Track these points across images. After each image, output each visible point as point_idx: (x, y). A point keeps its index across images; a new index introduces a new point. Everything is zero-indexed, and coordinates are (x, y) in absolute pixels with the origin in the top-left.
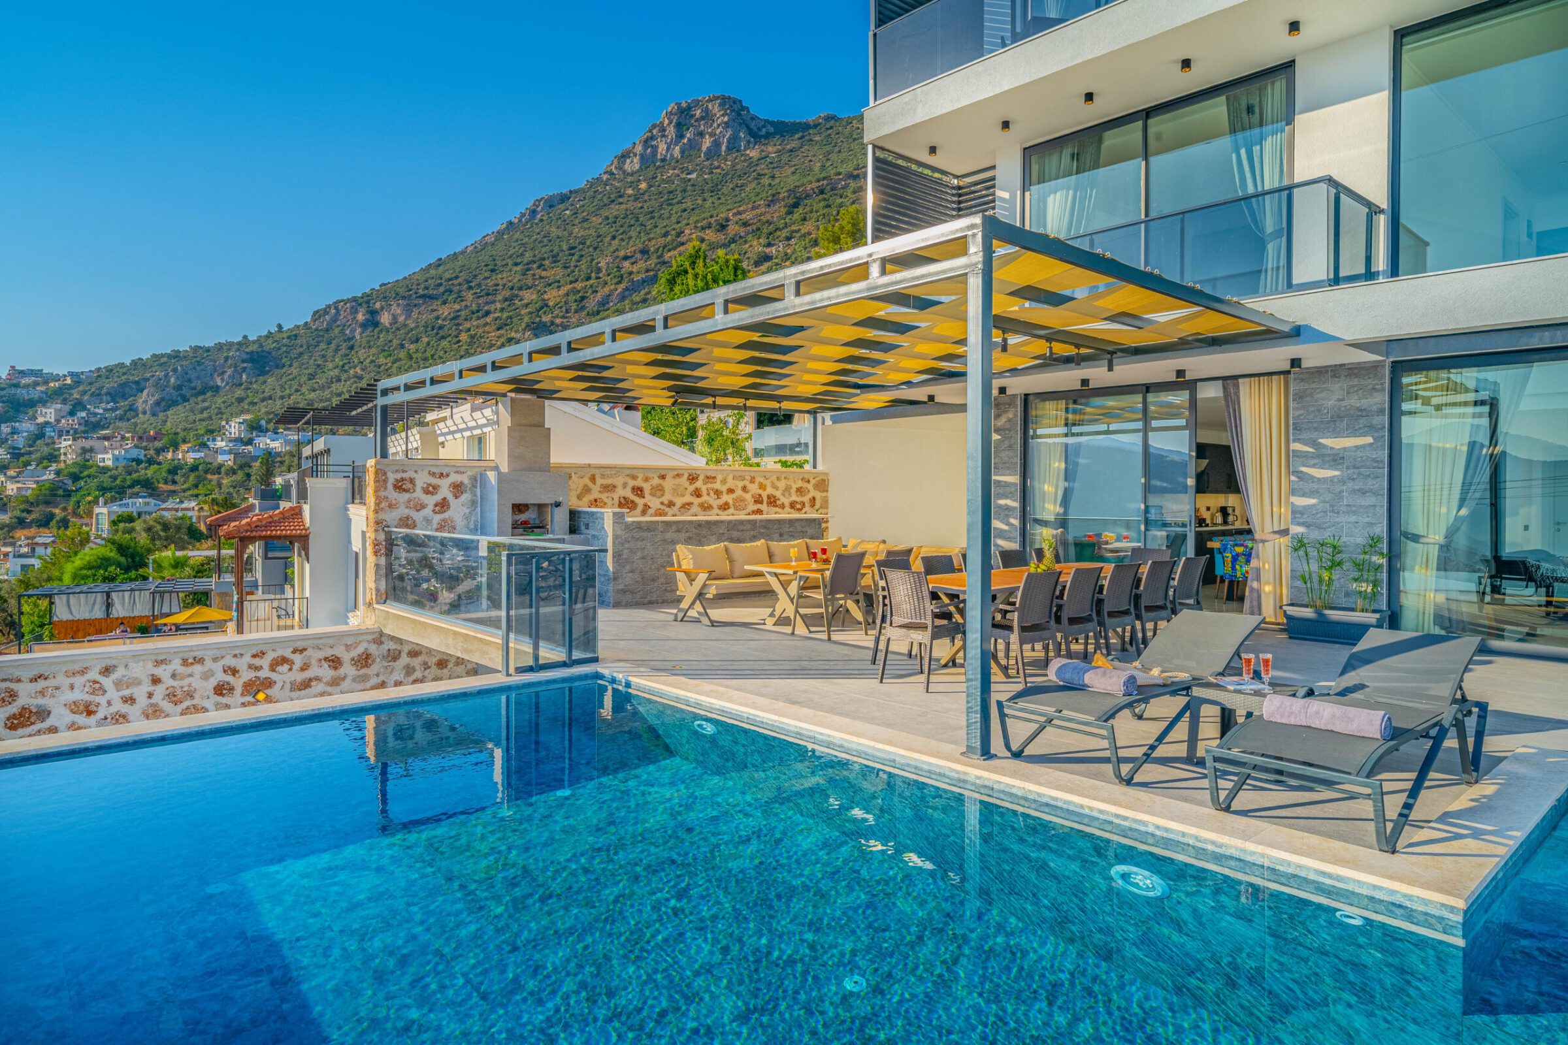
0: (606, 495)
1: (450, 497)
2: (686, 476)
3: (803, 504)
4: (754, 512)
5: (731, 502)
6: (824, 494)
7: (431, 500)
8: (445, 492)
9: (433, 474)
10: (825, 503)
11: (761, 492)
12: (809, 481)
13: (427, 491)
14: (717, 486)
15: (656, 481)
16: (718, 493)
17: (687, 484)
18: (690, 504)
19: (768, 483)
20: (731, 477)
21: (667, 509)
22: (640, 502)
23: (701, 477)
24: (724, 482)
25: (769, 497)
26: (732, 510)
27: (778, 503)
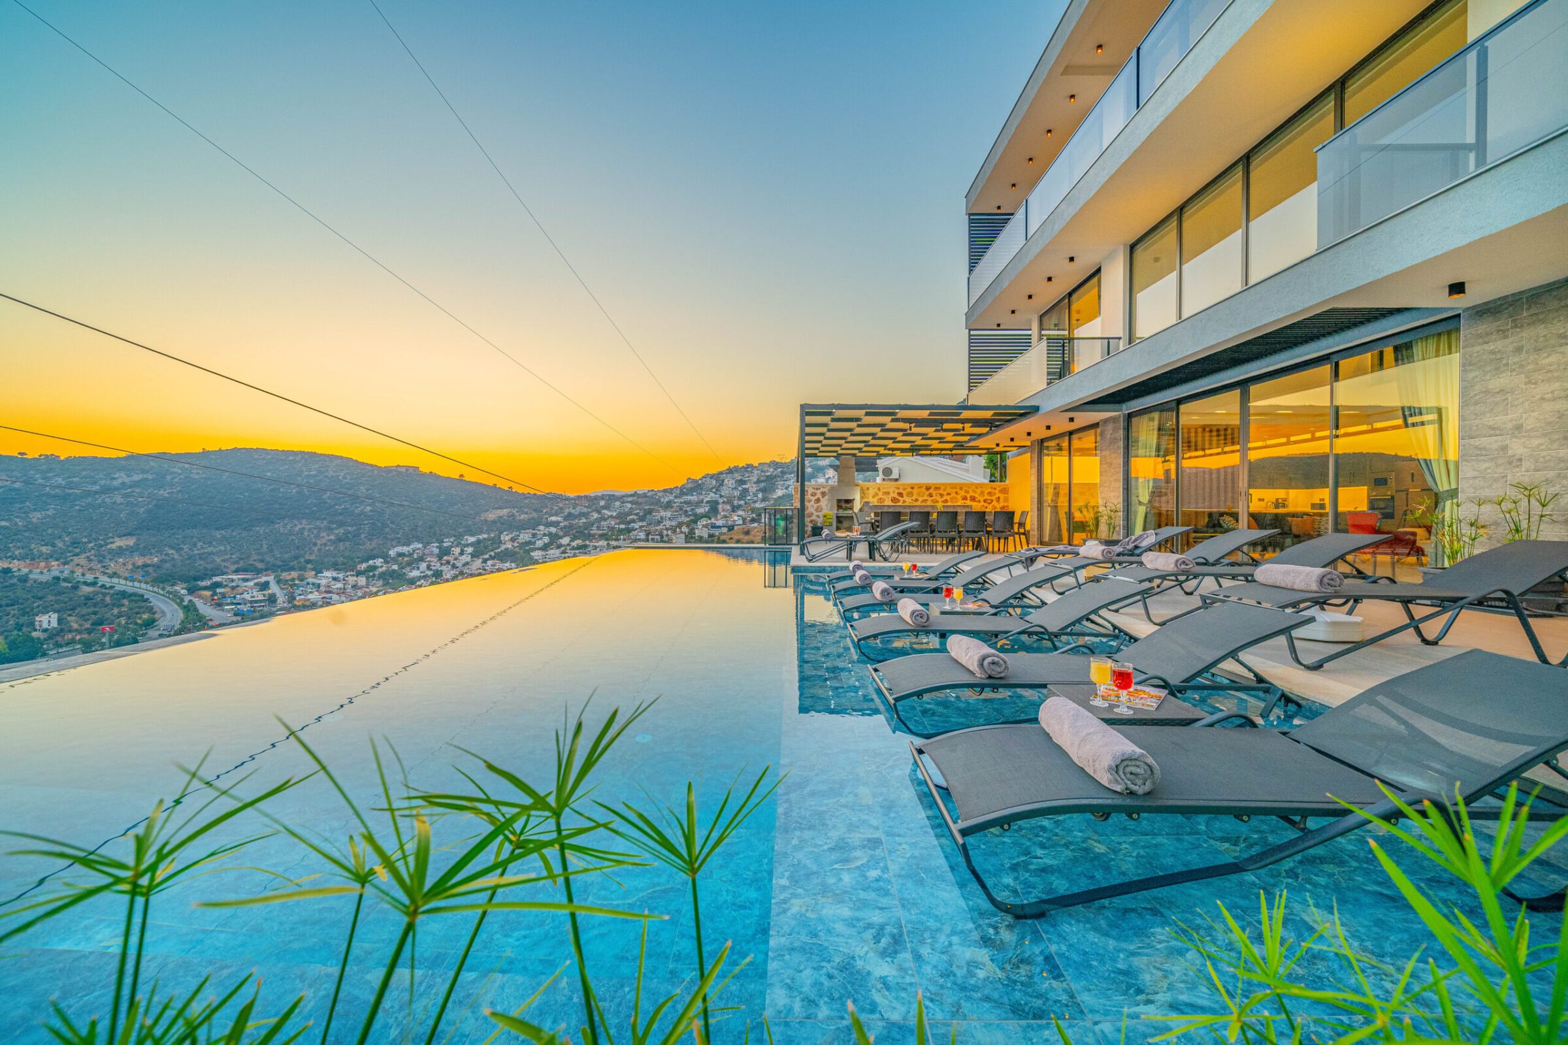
2: (924, 487)
3: (993, 500)
6: (1007, 495)
7: (814, 498)
8: (819, 495)
10: (1006, 500)
11: (966, 494)
14: (941, 492)
15: (910, 490)
16: (942, 495)
17: (925, 491)
18: (926, 500)
19: (970, 490)
20: (949, 487)
21: (914, 502)
22: (901, 499)
23: (933, 488)
24: (945, 489)
25: (971, 497)
26: (950, 503)
27: (977, 499)
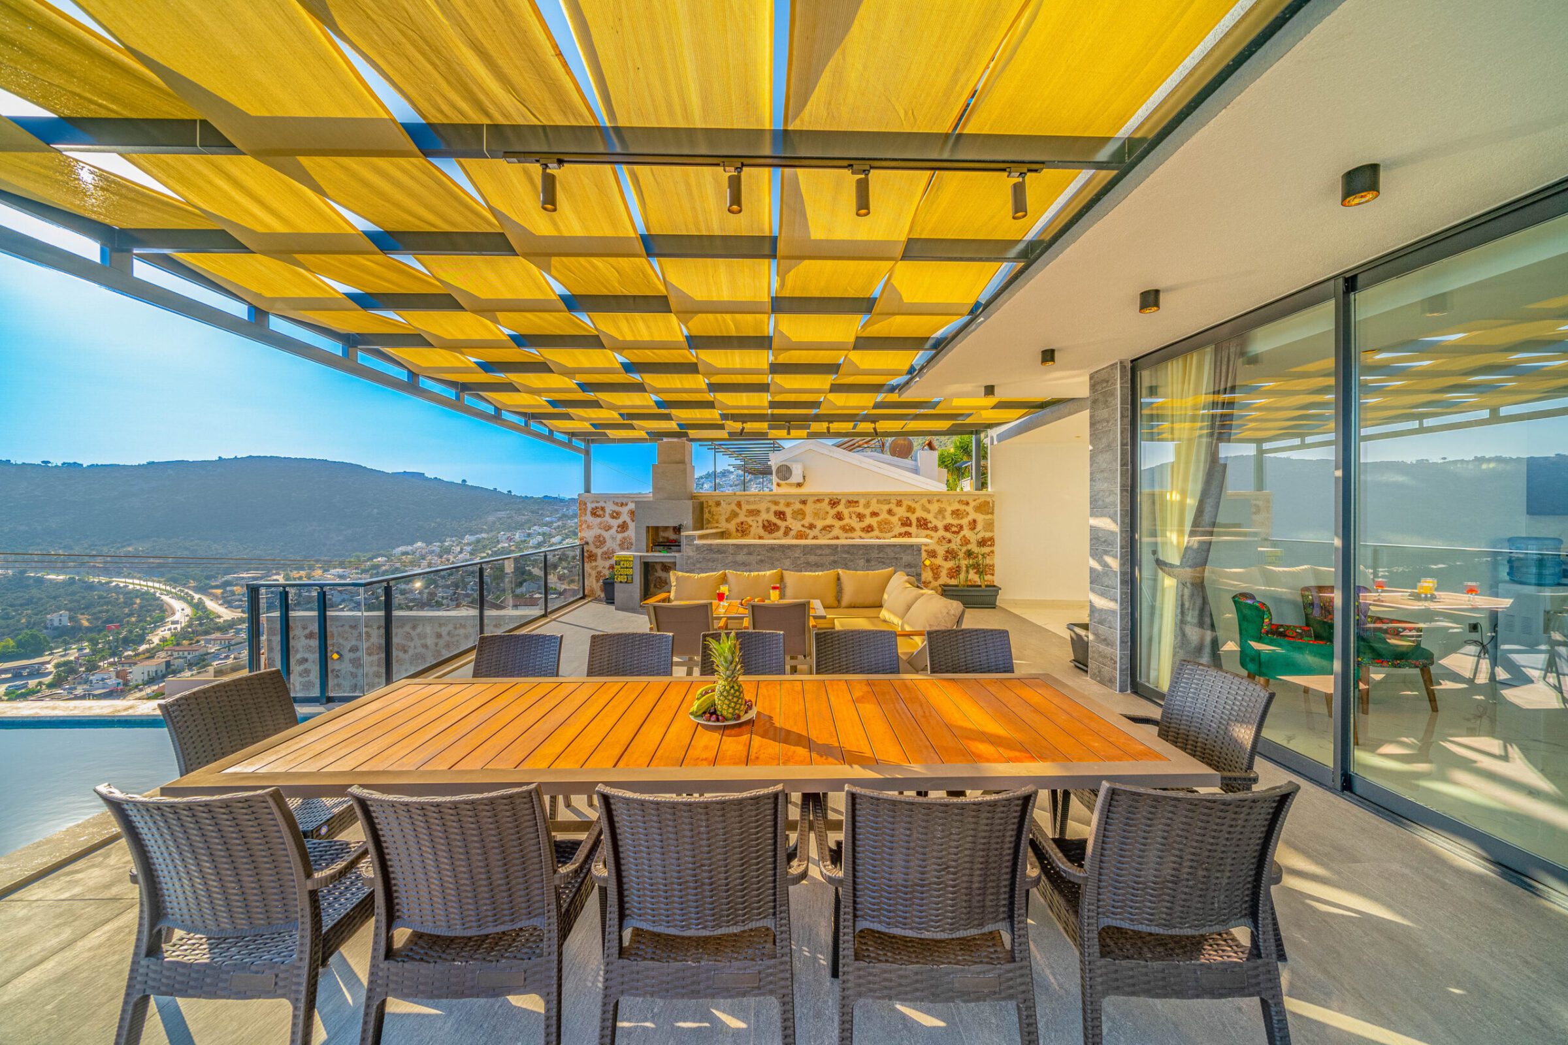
0: (751, 518)
1: (628, 520)
2: (827, 501)
3: (961, 527)
4: (901, 535)
5: (875, 525)
6: (989, 516)
7: (615, 523)
8: (625, 517)
9: (617, 504)
10: (990, 526)
11: (908, 515)
12: (968, 504)
13: (613, 517)
14: (860, 509)
15: (798, 506)
16: (861, 517)
17: (828, 508)
18: (831, 526)
19: (917, 506)
20: (875, 500)
21: (808, 531)
23: (843, 502)
24: (867, 505)
25: (918, 520)
26: (876, 533)
27: (929, 525)
